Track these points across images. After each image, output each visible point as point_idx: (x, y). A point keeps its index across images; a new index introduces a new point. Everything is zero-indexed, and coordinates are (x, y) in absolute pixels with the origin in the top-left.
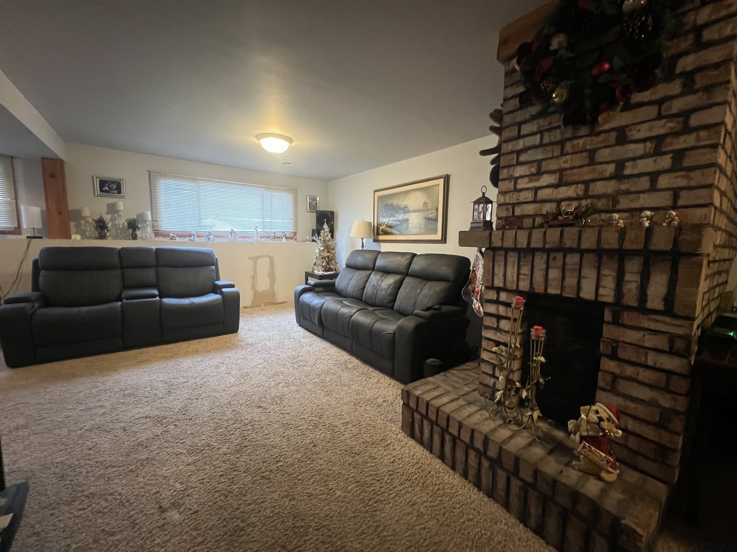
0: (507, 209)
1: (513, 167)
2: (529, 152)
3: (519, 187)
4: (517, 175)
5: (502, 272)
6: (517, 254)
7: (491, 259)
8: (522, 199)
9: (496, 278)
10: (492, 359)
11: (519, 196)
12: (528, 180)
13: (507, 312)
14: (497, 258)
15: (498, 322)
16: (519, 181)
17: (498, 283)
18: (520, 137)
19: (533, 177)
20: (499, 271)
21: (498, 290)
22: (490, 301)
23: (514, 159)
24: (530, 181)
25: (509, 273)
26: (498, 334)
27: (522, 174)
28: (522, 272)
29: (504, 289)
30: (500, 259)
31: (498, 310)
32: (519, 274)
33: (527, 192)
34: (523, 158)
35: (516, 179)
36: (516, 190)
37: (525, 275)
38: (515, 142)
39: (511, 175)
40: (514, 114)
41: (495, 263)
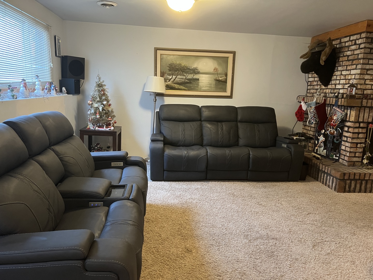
0: (362, 91)
1: (364, 75)
2: (371, 71)
3: (366, 83)
4: (366, 78)
5: (362, 116)
6: (369, 109)
7: (359, 111)
8: (367, 88)
9: (360, 118)
10: (355, 150)
11: (366, 86)
12: (369, 81)
13: (362, 131)
14: (361, 110)
15: (358, 135)
16: (367, 81)
17: (361, 120)
18: (368, 64)
19: (371, 80)
20: (361, 115)
21: (360, 123)
22: (356, 128)
23: (365, 72)
24: (370, 82)
25: (365, 116)
26: (358, 140)
27: (368, 78)
28: (370, 115)
29: (363, 122)
30: (362, 111)
31: (359, 130)
32: (369, 116)
33: (369, 85)
34: (369, 72)
35: (366, 80)
36: (365, 84)
37: (371, 116)
38: (366, 65)
39: (364, 78)
40: (367, 55)
41: (360, 112)
